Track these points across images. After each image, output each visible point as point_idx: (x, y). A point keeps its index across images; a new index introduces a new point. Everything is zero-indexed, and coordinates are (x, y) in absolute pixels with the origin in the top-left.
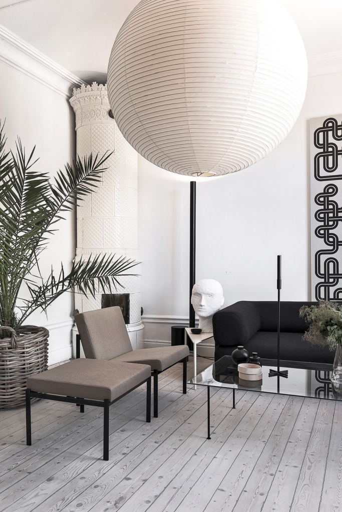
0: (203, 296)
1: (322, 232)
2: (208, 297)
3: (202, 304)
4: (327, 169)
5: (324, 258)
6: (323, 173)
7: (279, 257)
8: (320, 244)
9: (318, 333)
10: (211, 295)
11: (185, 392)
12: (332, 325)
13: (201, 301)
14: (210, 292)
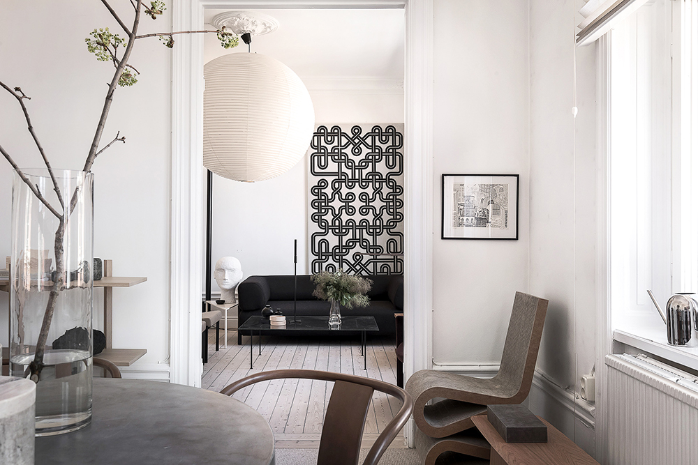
0: (226, 272)
1: (317, 217)
2: (230, 272)
3: (226, 278)
4: (320, 166)
5: (318, 239)
6: (317, 170)
7: (296, 241)
8: (315, 228)
9: (322, 290)
10: (233, 270)
11: (217, 349)
12: (330, 285)
13: (224, 275)
14: (232, 268)
